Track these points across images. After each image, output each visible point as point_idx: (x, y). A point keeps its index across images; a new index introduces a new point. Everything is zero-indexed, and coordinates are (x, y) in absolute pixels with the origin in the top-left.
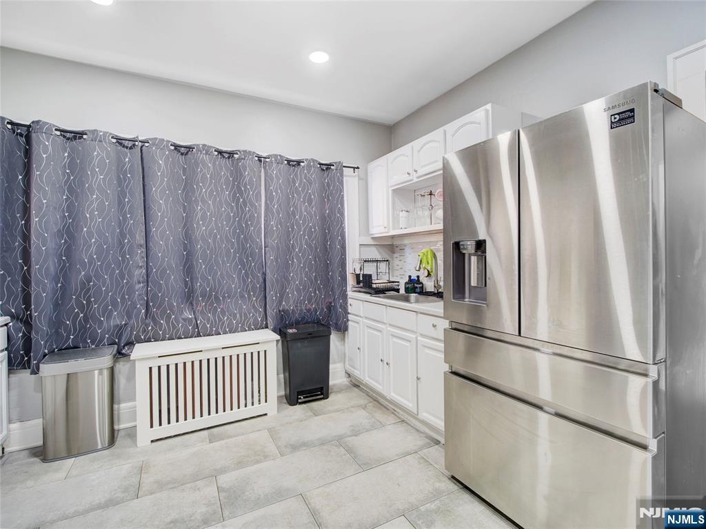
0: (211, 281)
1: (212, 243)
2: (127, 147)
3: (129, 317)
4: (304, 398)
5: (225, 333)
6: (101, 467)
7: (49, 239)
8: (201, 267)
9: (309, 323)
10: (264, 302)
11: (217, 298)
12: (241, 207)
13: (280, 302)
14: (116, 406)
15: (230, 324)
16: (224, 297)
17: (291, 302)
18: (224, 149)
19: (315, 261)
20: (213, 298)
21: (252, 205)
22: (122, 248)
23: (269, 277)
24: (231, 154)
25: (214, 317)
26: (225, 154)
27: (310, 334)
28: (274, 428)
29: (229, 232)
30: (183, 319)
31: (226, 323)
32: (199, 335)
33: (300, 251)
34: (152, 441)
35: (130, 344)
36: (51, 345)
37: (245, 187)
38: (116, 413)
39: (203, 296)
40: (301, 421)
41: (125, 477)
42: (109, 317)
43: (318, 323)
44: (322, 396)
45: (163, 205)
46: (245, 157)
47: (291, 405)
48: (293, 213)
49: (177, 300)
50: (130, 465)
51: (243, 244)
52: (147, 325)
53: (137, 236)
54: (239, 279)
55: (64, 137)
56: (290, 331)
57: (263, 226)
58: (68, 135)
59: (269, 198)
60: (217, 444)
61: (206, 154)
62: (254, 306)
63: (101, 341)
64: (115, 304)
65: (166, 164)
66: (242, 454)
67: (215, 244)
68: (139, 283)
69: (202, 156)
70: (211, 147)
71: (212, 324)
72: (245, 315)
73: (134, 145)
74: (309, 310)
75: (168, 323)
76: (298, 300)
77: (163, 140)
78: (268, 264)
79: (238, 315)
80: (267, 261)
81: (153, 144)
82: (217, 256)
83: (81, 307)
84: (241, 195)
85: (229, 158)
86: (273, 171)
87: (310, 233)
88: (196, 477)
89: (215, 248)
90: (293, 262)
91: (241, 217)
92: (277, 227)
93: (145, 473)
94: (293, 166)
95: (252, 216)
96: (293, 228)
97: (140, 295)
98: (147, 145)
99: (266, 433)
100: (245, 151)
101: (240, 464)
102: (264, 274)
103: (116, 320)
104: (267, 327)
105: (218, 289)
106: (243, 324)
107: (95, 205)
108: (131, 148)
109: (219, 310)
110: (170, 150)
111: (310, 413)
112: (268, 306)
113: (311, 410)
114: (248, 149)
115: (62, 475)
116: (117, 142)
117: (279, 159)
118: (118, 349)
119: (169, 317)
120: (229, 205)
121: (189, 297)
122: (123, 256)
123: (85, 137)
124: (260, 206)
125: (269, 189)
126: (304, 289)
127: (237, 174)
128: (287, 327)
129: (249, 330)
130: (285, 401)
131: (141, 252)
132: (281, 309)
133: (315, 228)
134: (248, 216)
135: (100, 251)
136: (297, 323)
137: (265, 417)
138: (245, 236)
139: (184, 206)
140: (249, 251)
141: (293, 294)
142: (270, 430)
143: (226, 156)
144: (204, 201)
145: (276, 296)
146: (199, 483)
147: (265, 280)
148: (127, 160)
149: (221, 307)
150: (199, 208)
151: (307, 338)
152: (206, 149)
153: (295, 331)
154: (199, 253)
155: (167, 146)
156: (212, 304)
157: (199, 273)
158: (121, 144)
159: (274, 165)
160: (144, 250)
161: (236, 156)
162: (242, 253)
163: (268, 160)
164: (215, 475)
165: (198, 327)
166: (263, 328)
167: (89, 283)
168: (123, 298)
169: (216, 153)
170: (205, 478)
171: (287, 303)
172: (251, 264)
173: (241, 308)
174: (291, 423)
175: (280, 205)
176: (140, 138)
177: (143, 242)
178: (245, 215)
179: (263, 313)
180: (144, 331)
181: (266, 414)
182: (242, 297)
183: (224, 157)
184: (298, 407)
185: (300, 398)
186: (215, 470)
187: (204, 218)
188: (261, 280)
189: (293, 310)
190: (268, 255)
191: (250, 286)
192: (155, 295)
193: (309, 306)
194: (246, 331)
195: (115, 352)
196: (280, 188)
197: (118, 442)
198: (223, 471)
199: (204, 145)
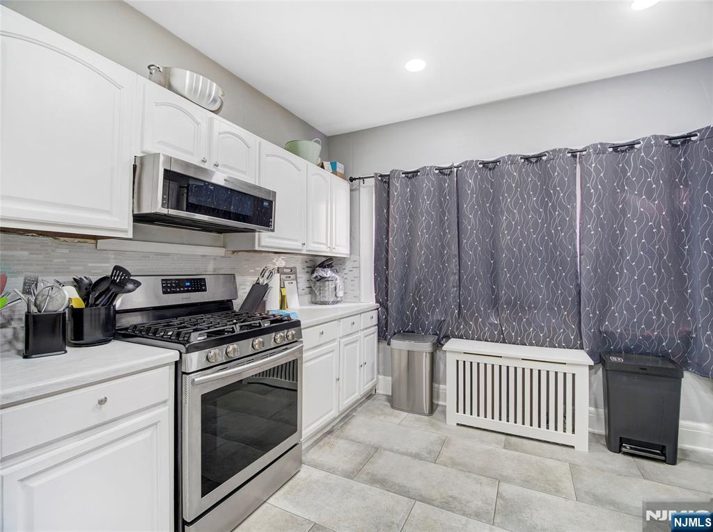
0: (516, 290)
1: (517, 252)
2: (446, 175)
3: (446, 315)
4: (631, 448)
5: (531, 344)
6: (420, 427)
7: (398, 252)
8: (505, 275)
9: (648, 354)
10: (577, 318)
11: (522, 307)
12: (550, 212)
13: (601, 321)
14: (435, 385)
15: (536, 336)
16: (530, 308)
17: (618, 323)
18: (531, 154)
19: (659, 272)
20: (519, 306)
21: (563, 208)
22: (442, 258)
23: (584, 289)
24: (539, 157)
25: (519, 325)
26: (532, 160)
27: (645, 369)
28: (578, 466)
29: (537, 240)
30: (490, 324)
31: (532, 335)
32: (504, 342)
33: (633, 259)
34: (458, 424)
35: (447, 337)
36: (398, 327)
37: (554, 189)
38: (435, 390)
39: (508, 303)
40: (620, 475)
41: (432, 443)
42: (433, 313)
43: (665, 357)
44: (663, 458)
45: (471, 219)
46: (554, 157)
47: (610, 449)
48: (623, 211)
49: (485, 305)
50: (438, 435)
51: (552, 252)
52: (460, 324)
53: (453, 247)
54: (547, 290)
55: (407, 177)
56: (614, 359)
57: (578, 231)
58: (410, 175)
59: (586, 196)
60: (510, 452)
61: (511, 164)
62: (565, 322)
63: (428, 331)
64: (437, 302)
65: (475, 182)
66: (533, 475)
67: (520, 253)
68: (454, 287)
69: (509, 167)
70: (517, 155)
71: (516, 333)
72: (554, 328)
73: (451, 171)
74: (648, 338)
75: (476, 324)
76: (629, 322)
77: (473, 161)
78: (584, 274)
79: (546, 329)
80: (582, 270)
81: (465, 167)
82: (522, 265)
83: (416, 303)
84: (550, 199)
85: (536, 162)
86: (590, 165)
87: (650, 236)
88: (483, 472)
89: (521, 257)
90: (621, 273)
91: (550, 223)
92: (596, 230)
93: (446, 447)
94: (622, 151)
95: (563, 221)
96: (622, 231)
97: (454, 297)
98: (460, 168)
99: (566, 467)
100: (554, 151)
101: (527, 483)
102: (578, 286)
103: (438, 316)
104: (582, 348)
105: (524, 299)
106: (552, 340)
107: (424, 225)
108: (449, 174)
109: (525, 320)
110: (479, 169)
111: (635, 471)
112: (582, 324)
113: (640, 468)
114: (557, 147)
115: (397, 421)
116: (440, 172)
117: (600, 149)
118: (438, 339)
119: (477, 320)
120: (536, 211)
121: (495, 303)
122: (443, 264)
123: (419, 174)
124: (574, 208)
125: (585, 186)
126: (639, 309)
127: (546, 177)
128: (610, 353)
129: (560, 347)
130: (604, 441)
131: (455, 260)
132: (603, 329)
133: (659, 229)
134: (557, 221)
135: (427, 261)
136: (628, 351)
137: (572, 449)
138: (554, 244)
139: (492, 218)
140: (559, 259)
141: (621, 313)
142: (573, 466)
143: (534, 160)
144: (509, 211)
145: (594, 313)
146: (484, 480)
147: (579, 293)
148: (446, 185)
149: (527, 317)
150: (504, 218)
151: (638, 373)
152: (512, 159)
153: (620, 360)
154: (504, 262)
155: (476, 165)
156: (517, 313)
157: (504, 280)
158: (442, 173)
159: (593, 157)
160: (457, 259)
161: (544, 158)
162: (551, 262)
163: (584, 153)
164: (499, 479)
165: (503, 334)
166: (577, 348)
167: (420, 284)
168: (443, 299)
169: (523, 160)
170: (490, 477)
171: (612, 323)
172: (561, 275)
173: (549, 321)
174: (603, 471)
175: (600, 204)
176: (455, 165)
177: (457, 253)
178: (555, 220)
179: (576, 330)
180: (458, 328)
181: (573, 447)
182: (551, 309)
183: (531, 162)
184: (620, 455)
185: (625, 447)
186: (501, 475)
187: (509, 226)
188: (574, 292)
189: (621, 334)
190: (583, 264)
191: (560, 299)
192: (466, 299)
193: (647, 333)
194: (556, 347)
195: (435, 341)
196: (602, 182)
197: (436, 414)
198: (508, 480)
199: (510, 156)
